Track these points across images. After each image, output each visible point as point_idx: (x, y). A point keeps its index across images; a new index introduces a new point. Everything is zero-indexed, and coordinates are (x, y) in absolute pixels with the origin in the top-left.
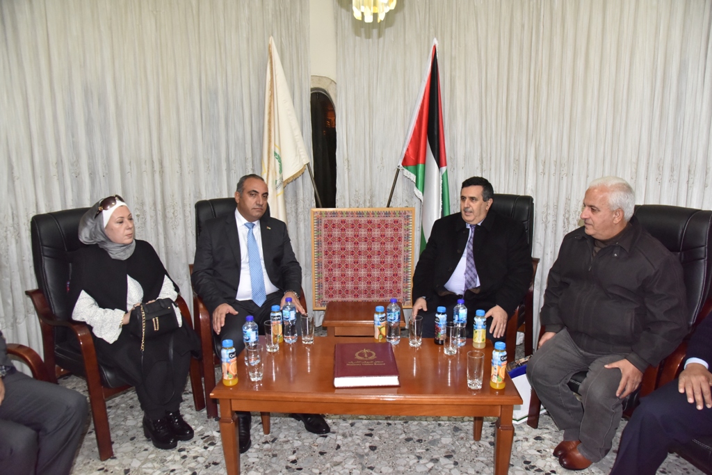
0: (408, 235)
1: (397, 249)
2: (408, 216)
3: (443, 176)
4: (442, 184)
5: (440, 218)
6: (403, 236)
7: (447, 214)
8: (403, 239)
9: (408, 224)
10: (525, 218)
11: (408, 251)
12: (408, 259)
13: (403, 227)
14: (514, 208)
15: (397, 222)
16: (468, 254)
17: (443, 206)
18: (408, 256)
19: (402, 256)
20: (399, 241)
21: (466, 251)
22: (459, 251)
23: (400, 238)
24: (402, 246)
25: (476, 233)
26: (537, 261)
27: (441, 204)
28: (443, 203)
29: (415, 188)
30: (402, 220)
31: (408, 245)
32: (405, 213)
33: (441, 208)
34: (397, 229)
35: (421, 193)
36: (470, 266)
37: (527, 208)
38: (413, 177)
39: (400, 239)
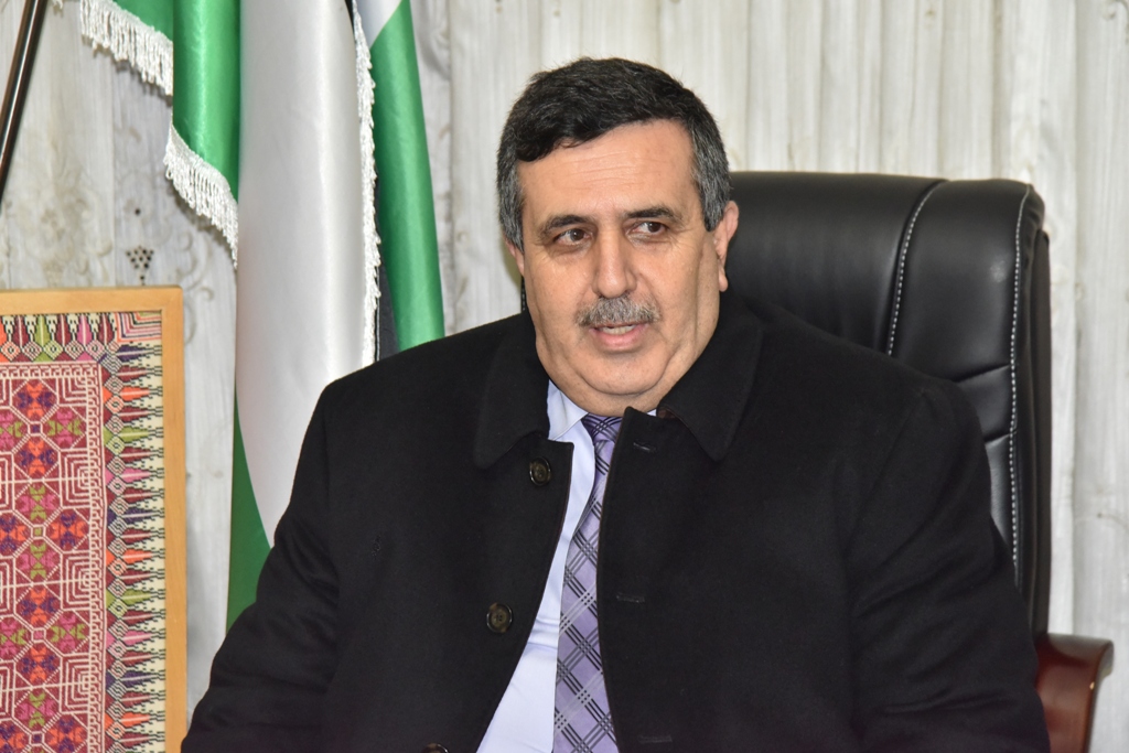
0: (135, 496)
1: (50, 605)
2: (129, 352)
3: (376, 53)
4: (377, 112)
5: (367, 359)
6: (95, 506)
7: (420, 331)
8: (95, 524)
9: (132, 414)
10: (984, 348)
11: (135, 617)
12: (135, 677)
13: (98, 436)
14: (903, 272)
15: (46, 399)
16: (571, 633)
17: (388, 276)
18: (135, 657)
19: (93, 661)
20: (67, 541)
21: (551, 607)
22: (497, 618)
23: (68, 519)
24: (90, 579)
25: (621, 475)
26: (1090, 661)
27: (372, 258)
28: (385, 250)
29: (173, 142)
30: (84, 385)
31: (134, 575)
32: (105, 330)
33: (372, 292)
34: (48, 456)
35: (215, 177)
36: (584, 724)
37: (998, 273)
38: (153, 53)
39: (69, 531)
